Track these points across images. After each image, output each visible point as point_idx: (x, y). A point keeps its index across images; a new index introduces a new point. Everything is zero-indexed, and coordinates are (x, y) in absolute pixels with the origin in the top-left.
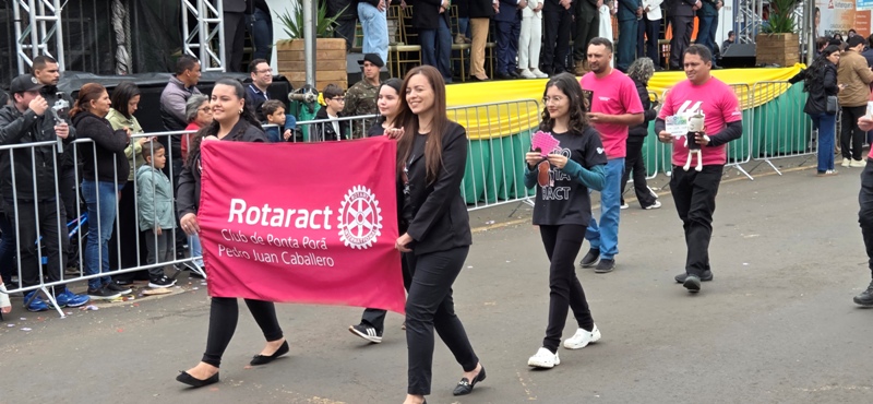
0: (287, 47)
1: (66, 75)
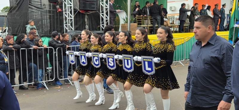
0: (124, 25)
1: (74, 31)
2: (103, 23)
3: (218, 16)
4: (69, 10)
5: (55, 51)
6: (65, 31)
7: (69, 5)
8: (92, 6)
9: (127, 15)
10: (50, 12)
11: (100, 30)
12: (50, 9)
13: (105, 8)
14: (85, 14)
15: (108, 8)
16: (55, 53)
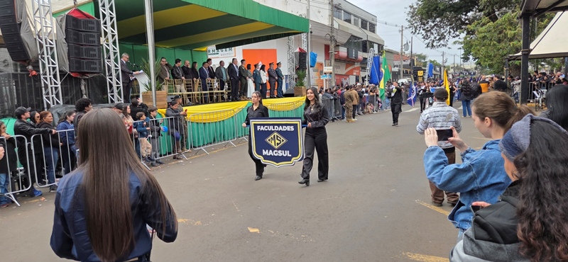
0: (146, 94)
1: (63, 106)
2: (112, 92)
3: (274, 78)
4: (52, 73)
5: (29, 141)
6: (45, 106)
7: (51, 65)
8: (92, 66)
9: (150, 79)
10: (15, 76)
11: (108, 103)
12: (17, 71)
13: (113, 68)
14: (80, 79)
15: (120, 68)
16: (29, 145)
